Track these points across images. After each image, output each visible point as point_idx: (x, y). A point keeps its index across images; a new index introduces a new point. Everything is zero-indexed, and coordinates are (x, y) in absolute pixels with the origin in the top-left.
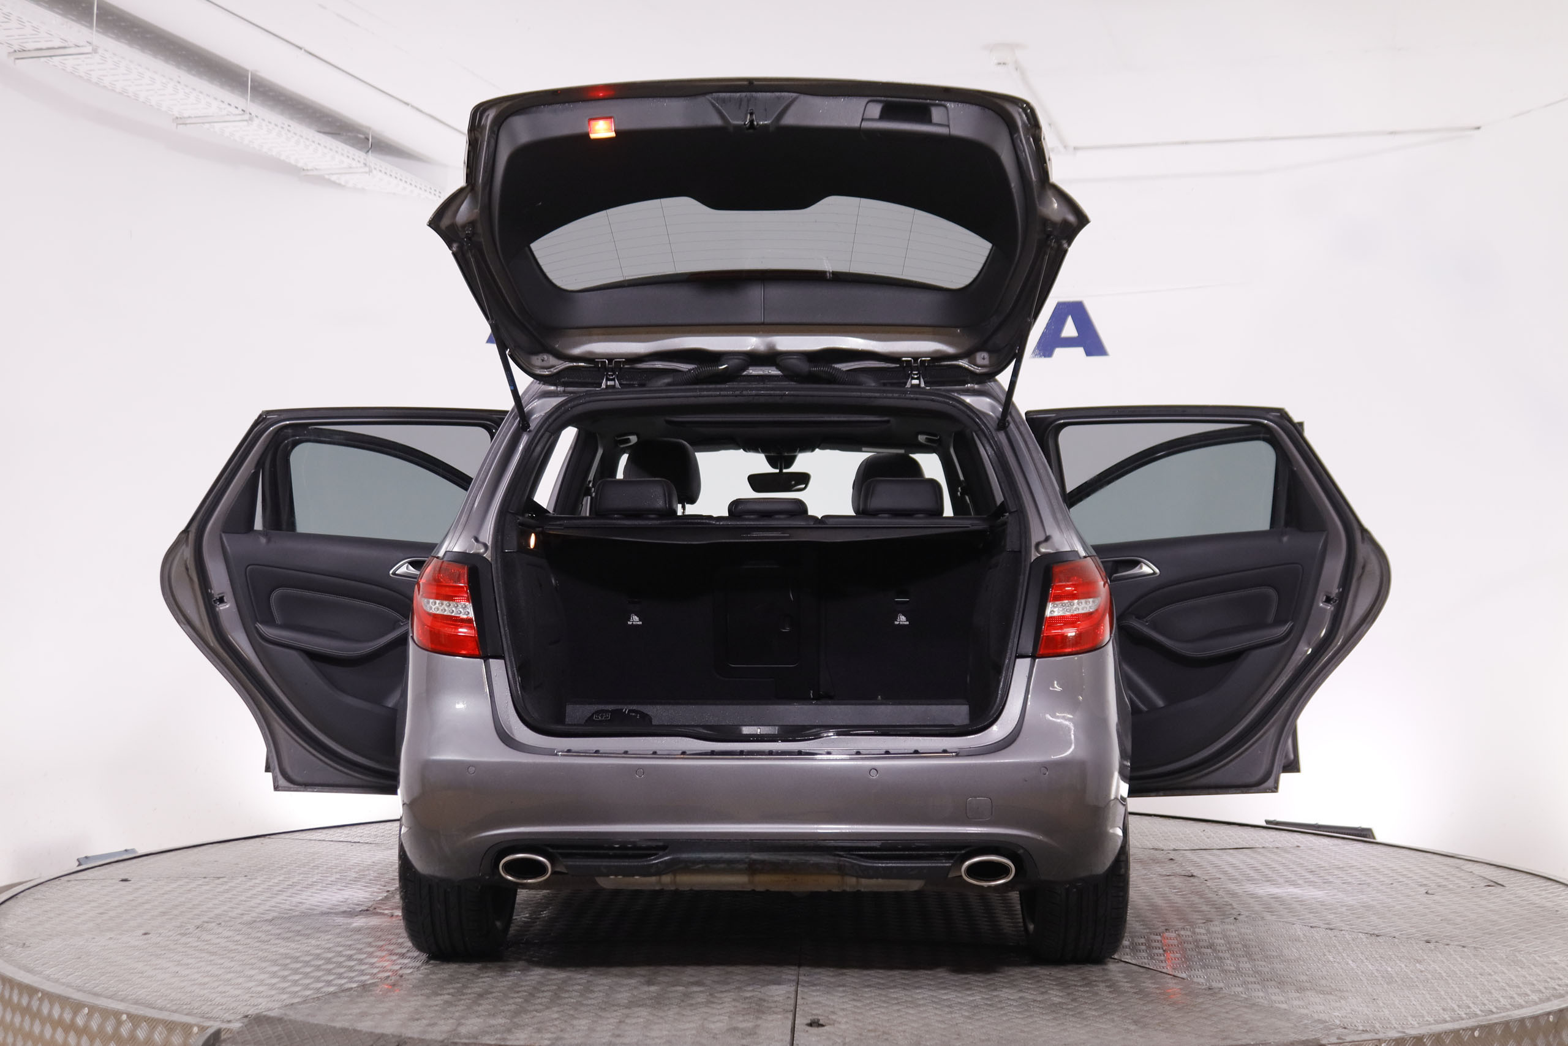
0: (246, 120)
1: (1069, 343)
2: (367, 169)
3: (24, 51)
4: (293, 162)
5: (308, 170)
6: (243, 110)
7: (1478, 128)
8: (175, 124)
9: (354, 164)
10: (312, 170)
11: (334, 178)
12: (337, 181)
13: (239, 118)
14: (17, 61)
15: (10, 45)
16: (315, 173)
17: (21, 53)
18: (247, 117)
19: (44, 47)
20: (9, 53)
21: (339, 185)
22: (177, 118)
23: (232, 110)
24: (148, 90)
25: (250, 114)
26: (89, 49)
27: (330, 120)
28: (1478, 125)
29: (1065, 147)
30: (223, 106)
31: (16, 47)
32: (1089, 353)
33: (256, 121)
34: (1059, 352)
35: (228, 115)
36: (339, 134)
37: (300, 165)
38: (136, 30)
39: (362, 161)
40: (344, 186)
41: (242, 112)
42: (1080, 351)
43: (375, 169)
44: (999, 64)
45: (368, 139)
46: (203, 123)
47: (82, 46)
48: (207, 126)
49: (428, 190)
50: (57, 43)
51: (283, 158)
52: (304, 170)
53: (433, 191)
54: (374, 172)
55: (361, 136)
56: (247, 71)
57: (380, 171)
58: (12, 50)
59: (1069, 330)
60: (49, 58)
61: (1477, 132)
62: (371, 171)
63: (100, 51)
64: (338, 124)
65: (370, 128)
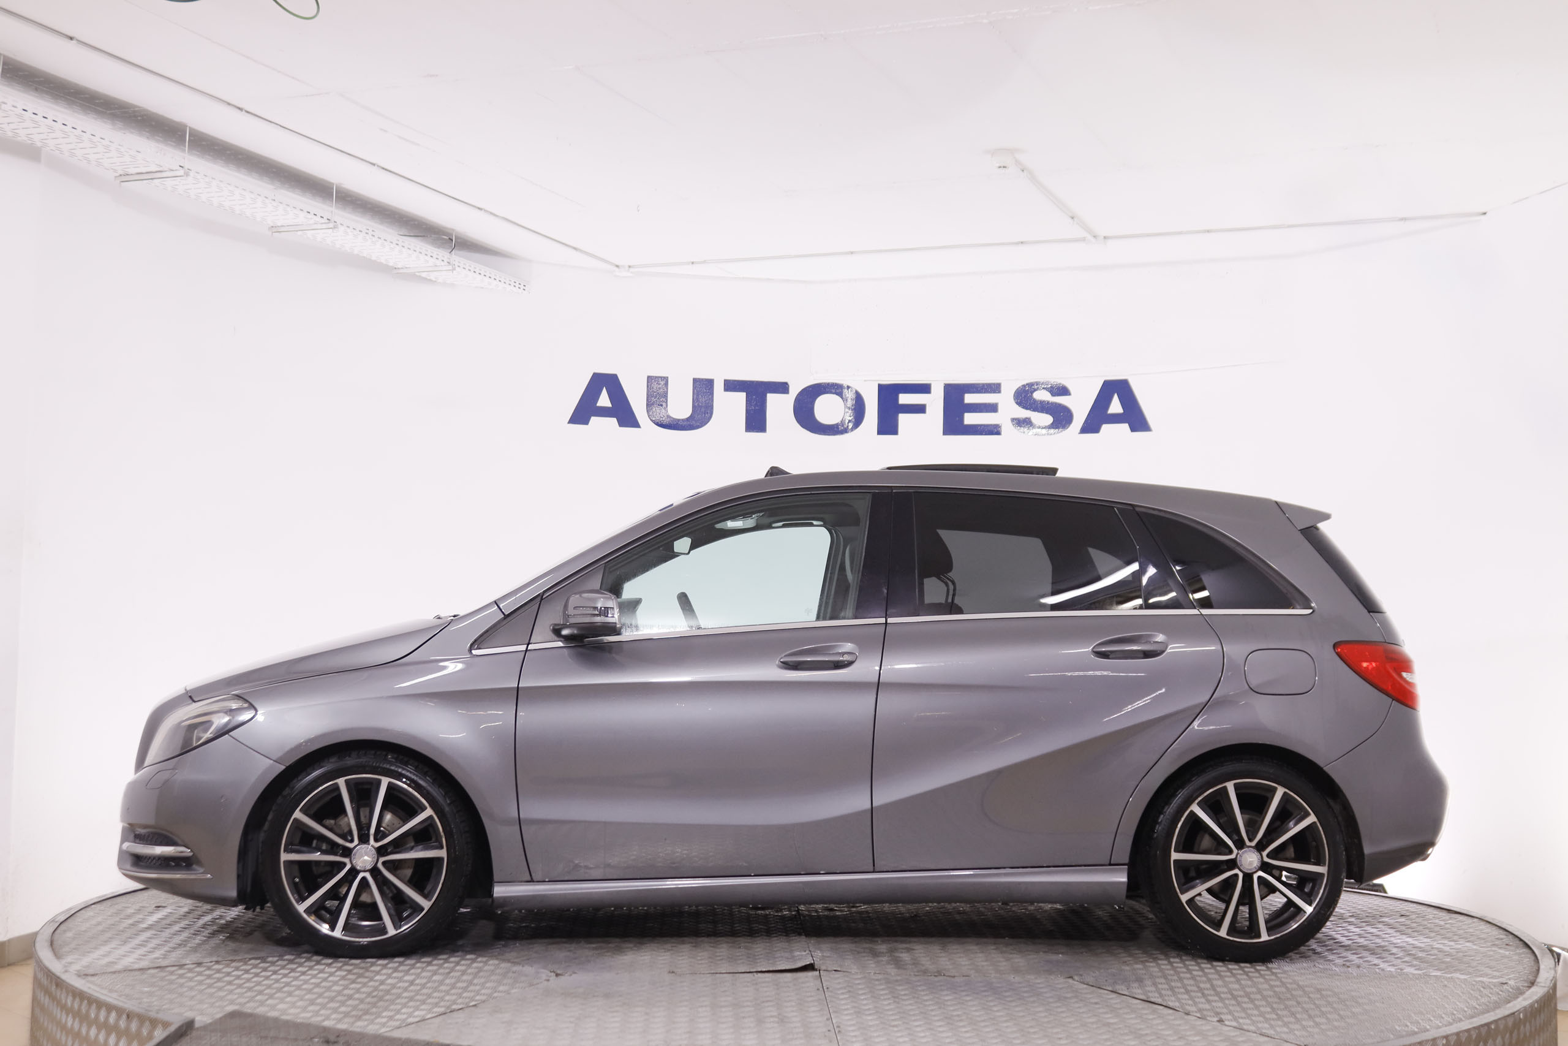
0: (331, 228)
1: (1116, 419)
2: (450, 267)
3: (127, 175)
4: (383, 261)
5: (399, 268)
6: (328, 219)
7: (1485, 214)
8: (271, 233)
9: (438, 263)
10: (402, 268)
11: (424, 275)
12: (429, 278)
13: (324, 226)
14: (122, 183)
15: (115, 171)
16: (404, 271)
17: (125, 177)
18: (331, 225)
19: (144, 171)
20: (116, 177)
21: (430, 280)
22: (272, 227)
23: (318, 219)
24: (241, 205)
25: (335, 222)
26: (181, 172)
27: (416, 223)
28: (1484, 211)
29: (1095, 237)
30: (309, 216)
31: (122, 173)
32: (1133, 429)
33: (342, 229)
34: (1106, 428)
35: (315, 223)
36: (424, 236)
37: (391, 264)
38: (228, 152)
39: (446, 260)
40: (435, 281)
41: (327, 221)
42: (1125, 427)
43: (459, 266)
44: (1000, 167)
45: (452, 240)
46: (297, 231)
47: (176, 170)
48: (299, 233)
49: (513, 284)
50: (154, 168)
51: (374, 258)
52: (395, 268)
53: (517, 285)
54: (457, 268)
55: (445, 237)
56: (333, 184)
57: (464, 268)
58: (118, 175)
59: (1116, 407)
60: (150, 180)
61: (1483, 217)
62: (454, 269)
63: (192, 174)
64: (424, 226)
65: (453, 230)
